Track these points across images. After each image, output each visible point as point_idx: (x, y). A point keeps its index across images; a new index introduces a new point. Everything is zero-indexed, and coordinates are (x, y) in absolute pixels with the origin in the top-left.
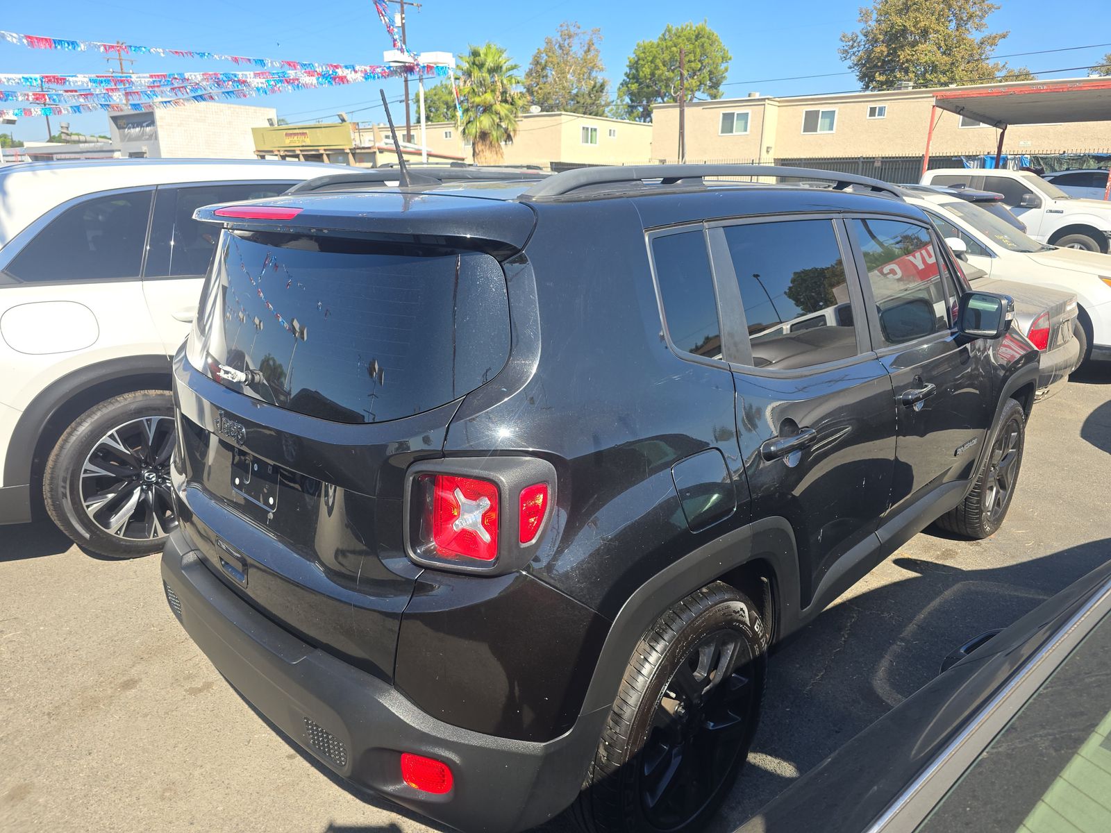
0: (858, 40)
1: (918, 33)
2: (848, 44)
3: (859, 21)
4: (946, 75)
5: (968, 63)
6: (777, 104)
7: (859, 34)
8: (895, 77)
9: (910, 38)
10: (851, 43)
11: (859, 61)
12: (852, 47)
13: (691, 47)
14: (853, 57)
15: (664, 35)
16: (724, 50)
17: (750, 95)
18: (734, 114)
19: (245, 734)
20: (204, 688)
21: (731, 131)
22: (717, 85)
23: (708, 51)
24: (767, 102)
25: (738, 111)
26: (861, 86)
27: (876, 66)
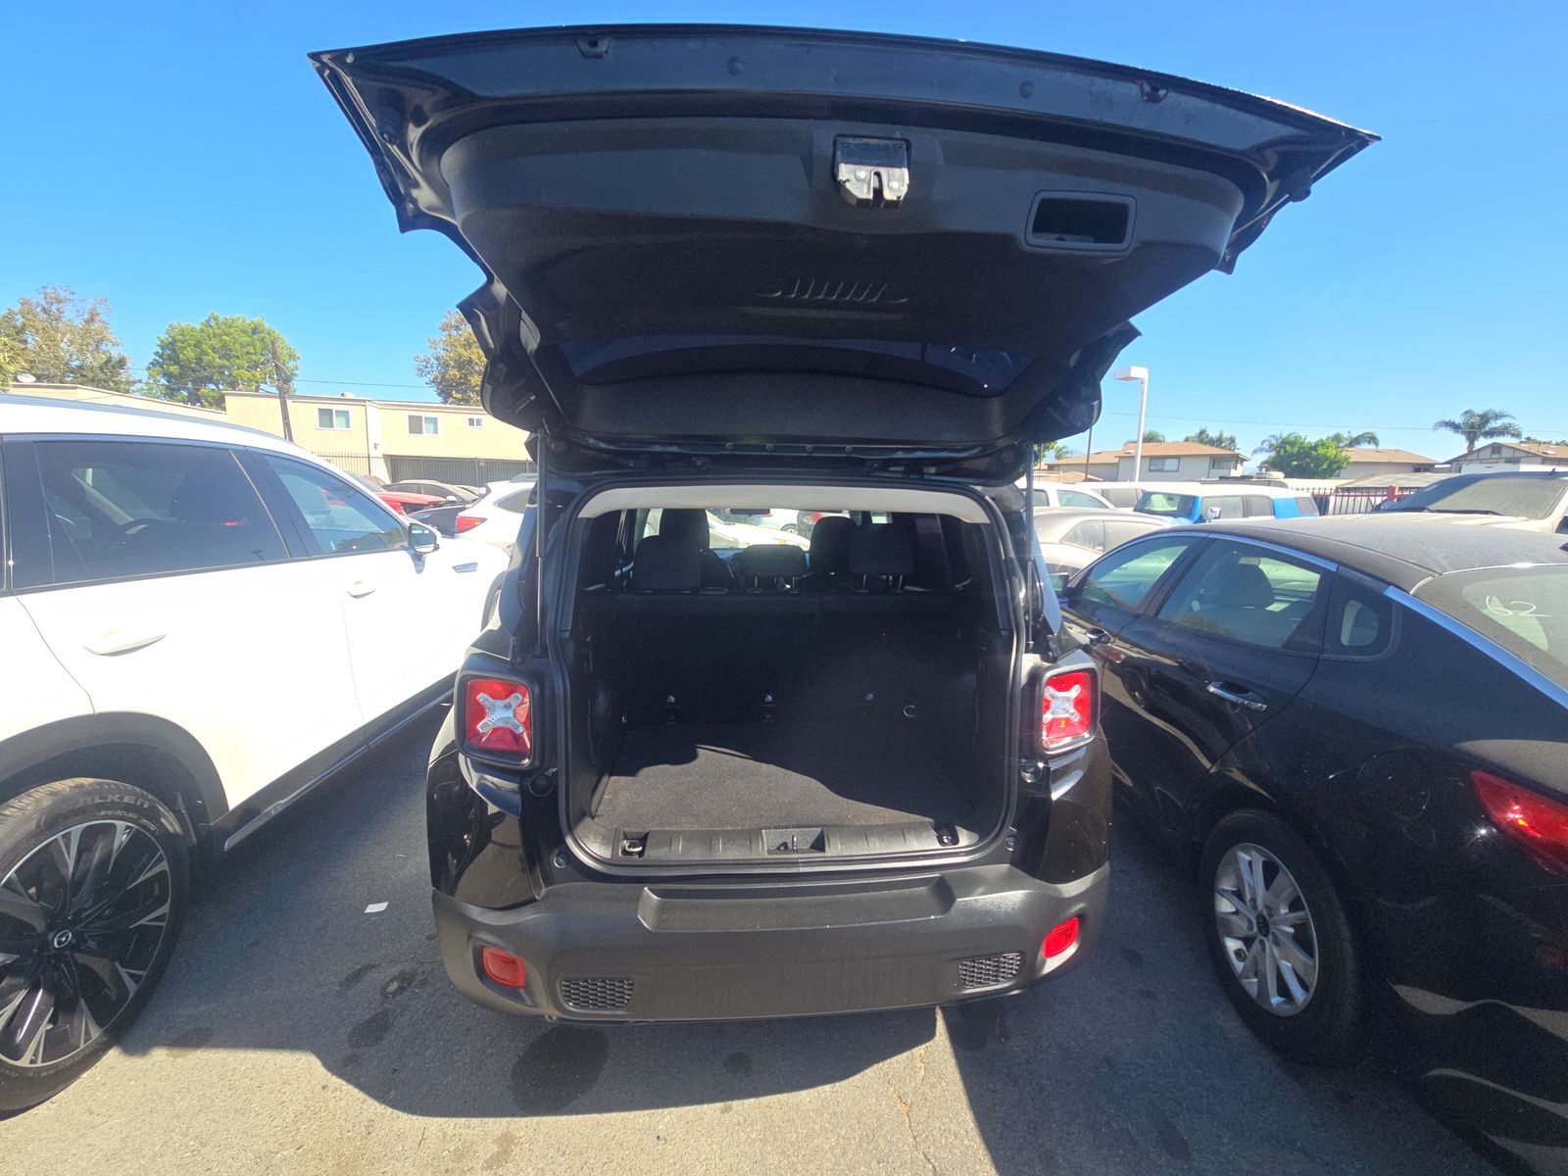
0: (431, 363)
2: (421, 364)
3: (429, 347)
6: (377, 404)
7: (431, 358)
8: (469, 396)
9: (477, 368)
10: (424, 364)
11: (434, 379)
12: (427, 367)
13: (248, 339)
14: (429, 376)
15: (208, 321)
16: (289, 349)
17: (343, 395)
18: (331, 410)
19: (645, 1137)
20: (505, 1146)
21: (331, 426)
22: (287, 380)
23: (270, 346)
24: (367, 403)
25: (335, 408)
26: (440, 399)
27: (451, 386)
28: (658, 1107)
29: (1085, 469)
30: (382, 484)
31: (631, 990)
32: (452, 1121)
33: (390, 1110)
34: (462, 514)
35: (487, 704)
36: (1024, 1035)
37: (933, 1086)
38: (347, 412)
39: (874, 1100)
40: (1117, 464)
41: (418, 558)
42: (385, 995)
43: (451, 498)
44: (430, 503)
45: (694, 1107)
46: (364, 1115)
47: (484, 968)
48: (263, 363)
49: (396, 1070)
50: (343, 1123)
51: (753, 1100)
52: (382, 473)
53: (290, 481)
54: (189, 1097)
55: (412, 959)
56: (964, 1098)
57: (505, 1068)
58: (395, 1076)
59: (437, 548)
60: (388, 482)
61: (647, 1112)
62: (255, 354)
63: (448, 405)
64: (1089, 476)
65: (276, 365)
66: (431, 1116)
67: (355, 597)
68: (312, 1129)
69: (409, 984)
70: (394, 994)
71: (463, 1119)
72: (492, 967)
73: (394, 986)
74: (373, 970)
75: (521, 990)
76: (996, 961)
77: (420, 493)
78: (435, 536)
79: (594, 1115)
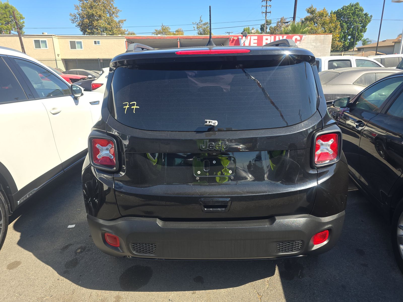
0: (77, 16)
1: (98, 16)
2: (73, 17)
3: (75, 9)
4: (111, 32)
5: (117, 28)
6: (57, 37)
7: (77, 14)
8: (94, 31)
9: (96, 18)
11: (79, 24)
12: (75, 19)
13: (4, 11)
14: (76, 23)
16: (20, 14)
17: (43, 33)
18: (39, 40)
19: (165, 299)
20: (118, 299)
21: (40, 47)
22: (21, 28)
23: (12, 14)
24: (53, 37)
25: (41, 39)
26: (82, 33)
27: (86, 27)
28: (170, 291)
29: (376, 49)
30: (62, 72)
31: (155, 247)
32: (100, 291)
33: (80, 287)
34: (94, 82)
35: (100, 148)
36: (310, 276)
37: (271, 290)
38: (45, 41)
39: (248, 294)
40: (393, 46)
41: (76, 99)
42: (76, 253)
43: (90, 76)
44: (81, 79)
45: (182, 292)
46: (71, 288)
47: (105, 240)
48: (11, 22)
49: (81, 275)
50: (65, 290)
51: (203, 291)
52: (62, 67)
53: (25, 69)
54: (15, 281)
55: (85, 243)
56: (283, 295)
57: (117, 277)
58: (81, 277)
59: (82, 95)
60: (64, 70)
61: (166, 292)
62: (7, 18)
63: (85, 36)
64: (378, 53)
65: (16, 22)
66: (93, 289)
67: (53, 114)
68: (55, 291)
69: (84, 250)
70: (79, 253)
71: (104, 291)
72: (108, 240)
73: (79, 251)
74: (72, 246)
75: (119, 247)
76: (292, 243)
77: (77, 74)
78: (81, 90)
79: (148, 292)
